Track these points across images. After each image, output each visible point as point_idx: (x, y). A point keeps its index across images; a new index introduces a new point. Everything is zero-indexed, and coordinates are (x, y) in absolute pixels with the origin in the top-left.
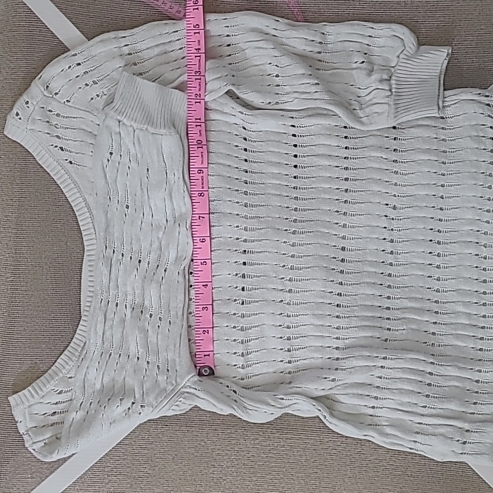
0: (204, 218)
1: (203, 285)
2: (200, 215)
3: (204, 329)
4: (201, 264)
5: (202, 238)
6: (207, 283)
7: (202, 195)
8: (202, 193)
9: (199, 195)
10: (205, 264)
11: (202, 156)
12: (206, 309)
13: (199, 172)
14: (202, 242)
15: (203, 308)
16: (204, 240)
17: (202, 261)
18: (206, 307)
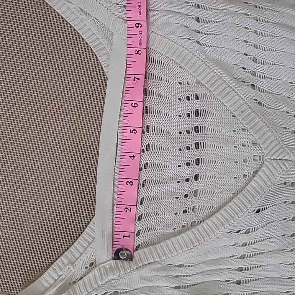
0: (139, 79)
1: (130, 157)
2: (135, 76)
3: (127, 207)
4: (131, 132)
5: (134, 102)
6: (134, 155)
7: (140, 52)
8: (139, 51)
9: (136, 52)
10: (135, 133)
11: (140, 6)
12: (131, 183)
13: (137, 25)
14: (134, 107)
15: (128, 182)
16: (136, 105)
17: (132, 129)
18: (131, 182)
